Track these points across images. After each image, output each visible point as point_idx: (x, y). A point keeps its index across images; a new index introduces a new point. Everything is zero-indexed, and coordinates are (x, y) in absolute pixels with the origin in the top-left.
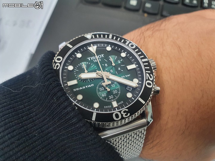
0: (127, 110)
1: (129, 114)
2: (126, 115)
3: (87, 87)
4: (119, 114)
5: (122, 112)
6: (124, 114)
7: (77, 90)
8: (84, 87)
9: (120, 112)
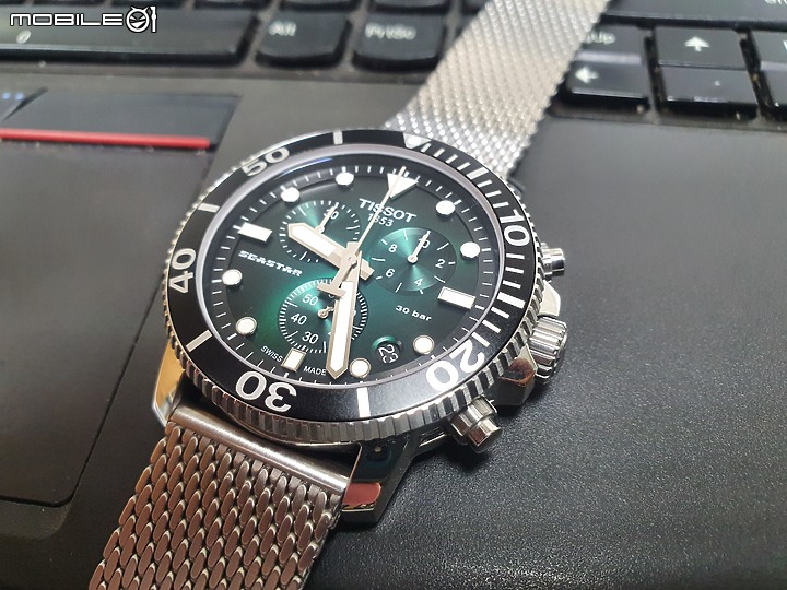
0: (293, 392)
1: (286, 408)
2: (277, 403)
3: (278, 268)
4: (262, 383)
5: (273, 388)
6: (274, 396)
7: (249, 258)
8: (271, 264)
9: (270, 381)
